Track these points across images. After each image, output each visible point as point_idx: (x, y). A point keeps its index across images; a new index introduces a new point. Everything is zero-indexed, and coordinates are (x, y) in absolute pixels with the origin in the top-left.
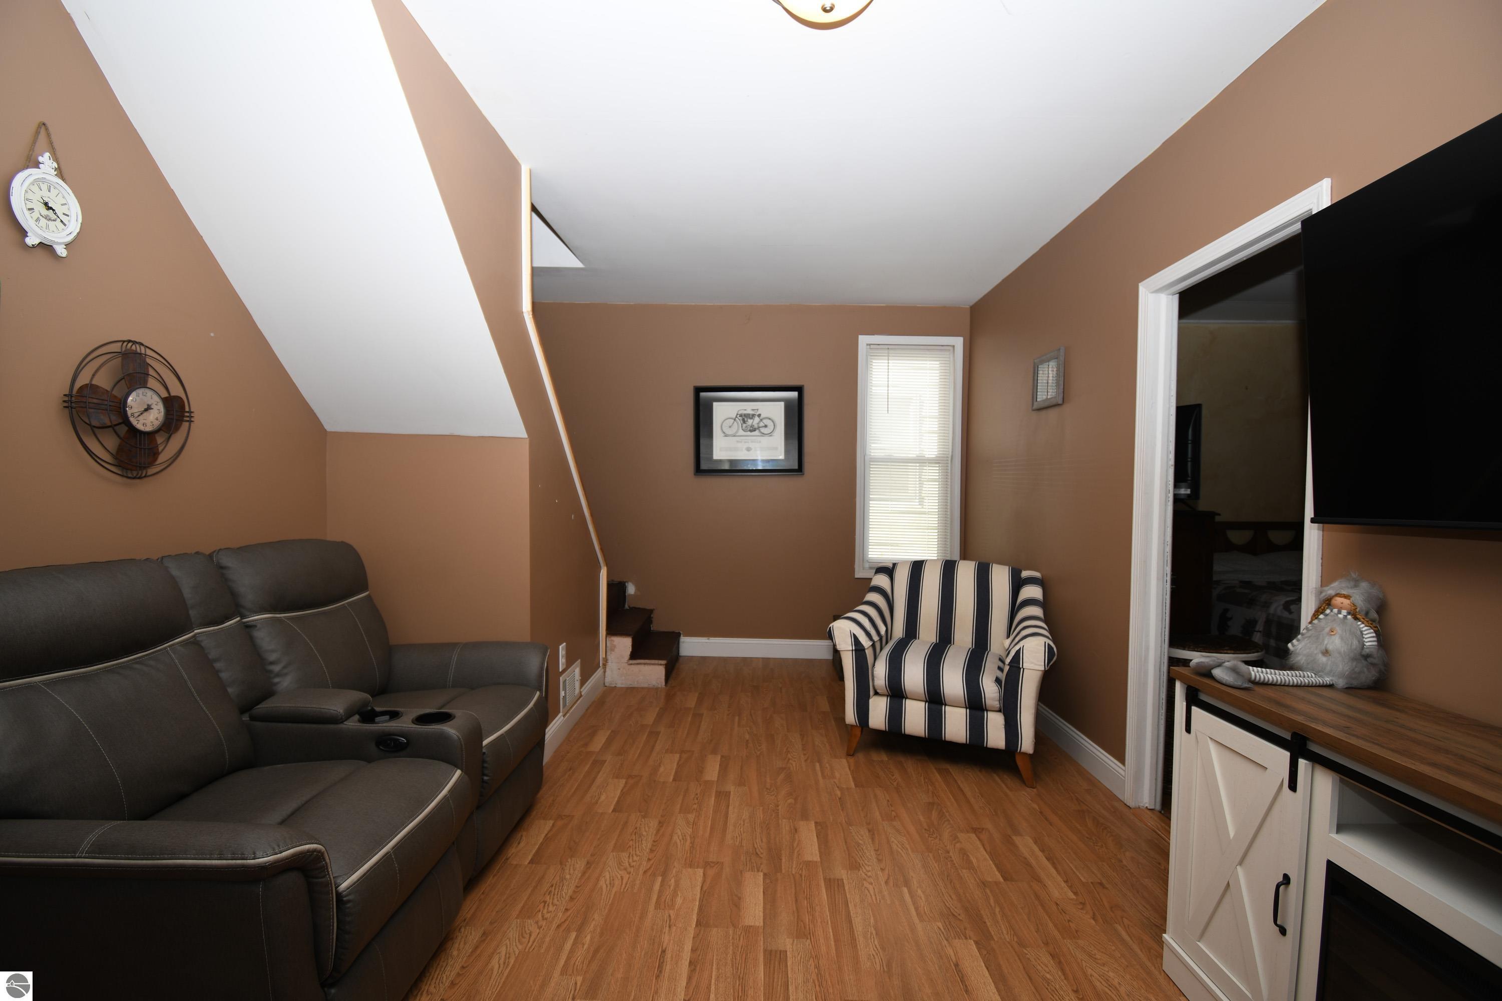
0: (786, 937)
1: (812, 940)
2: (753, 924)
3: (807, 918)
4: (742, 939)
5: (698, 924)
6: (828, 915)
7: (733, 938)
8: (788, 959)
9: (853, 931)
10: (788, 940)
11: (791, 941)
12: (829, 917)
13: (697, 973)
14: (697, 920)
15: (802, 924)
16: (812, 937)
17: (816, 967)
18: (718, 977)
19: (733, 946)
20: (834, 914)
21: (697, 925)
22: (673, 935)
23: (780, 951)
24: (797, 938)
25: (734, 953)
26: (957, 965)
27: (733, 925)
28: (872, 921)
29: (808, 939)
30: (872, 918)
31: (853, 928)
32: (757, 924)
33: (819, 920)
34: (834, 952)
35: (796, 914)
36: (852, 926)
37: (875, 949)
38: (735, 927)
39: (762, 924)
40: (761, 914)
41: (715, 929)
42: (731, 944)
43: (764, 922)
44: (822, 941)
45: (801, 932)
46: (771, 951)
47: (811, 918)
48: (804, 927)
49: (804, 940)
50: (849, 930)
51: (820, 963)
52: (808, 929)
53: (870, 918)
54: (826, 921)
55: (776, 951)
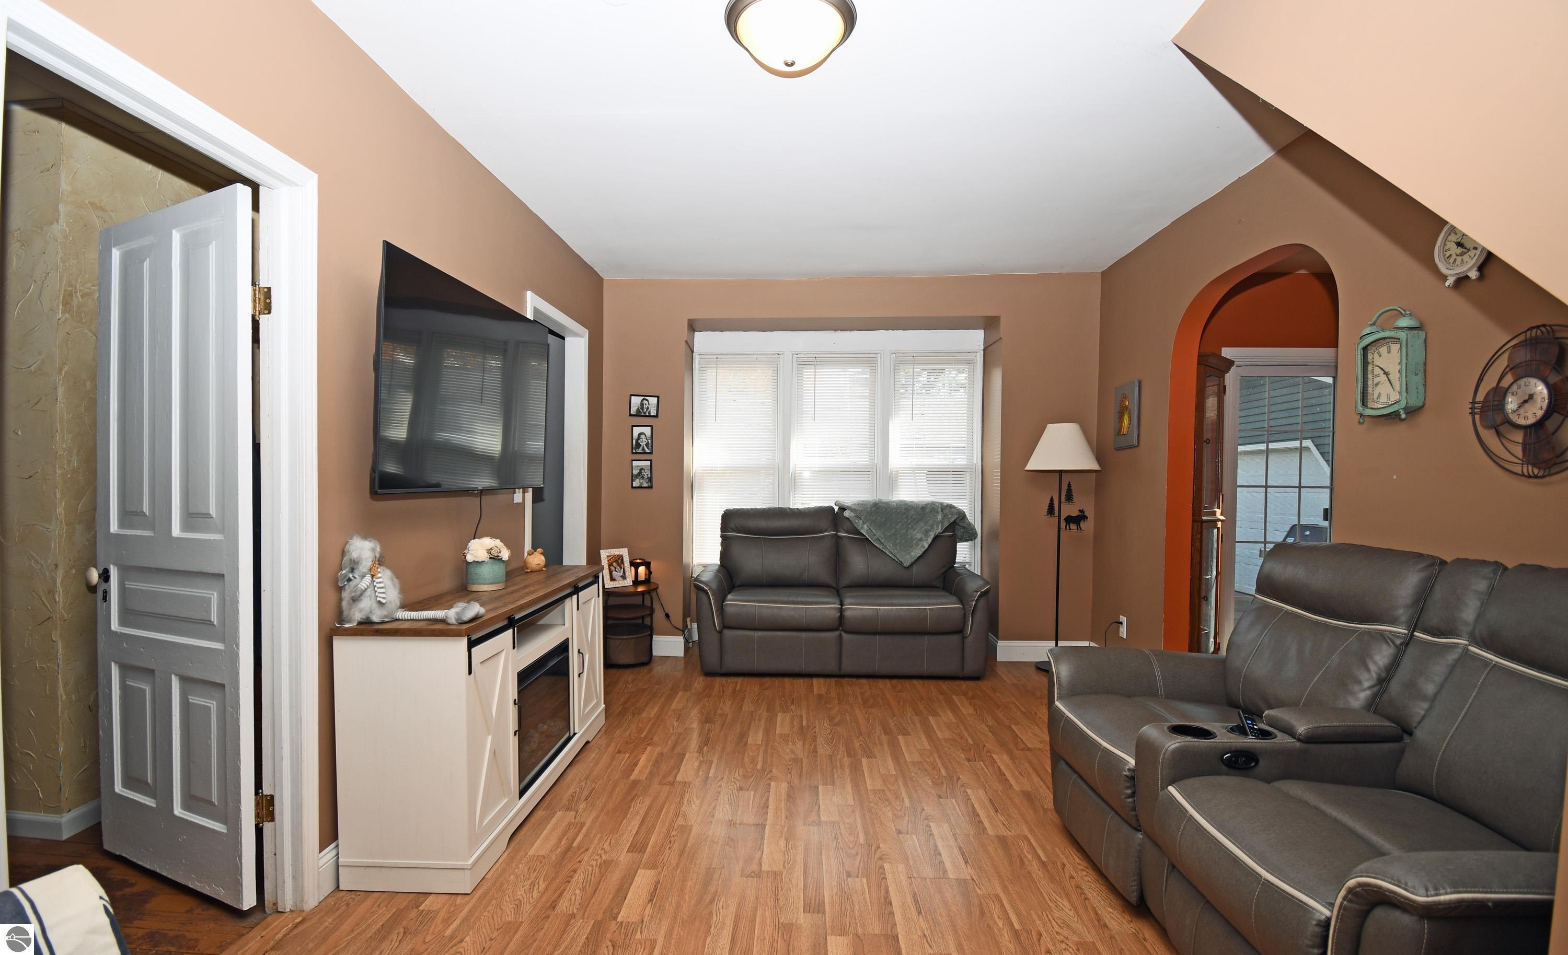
0: (804, 925)
1: (777, 922)
2: (838, 937)
3: (780, 944)
4: (848, 923)
5: (896, 938)
6: (755, 947)
7: (857, 924)
8: (802, 906)
9: (733, 930)
10: (802, 922)
11: (798, 922)
12: (755, 945)
13: (882, 897)
14: (898, 942)
15: (785, 937)
16: (777, 924)
17: (778, 900)
18: (863, 893)
19: (855, 917)
20: (748, 948)
21: (897, 936)
22: (918, 928)
23: (809, 912)
24: (792, 924)
25: (853, 911)
26: (651, 900)
27: (859, 937)
28: (708, 940)
29: (782, 923)
30: (707, 943)
31: (733, 933)
32: (833, 938)
33: (766, 941)
34: (758, 911)
35: (791, 948)
36: (732, 935)
37: (718, 914)
38: (857, 934)
39: (828, 938)
40: (829, 948)
41: (877, 932)
42: (857, 919)
43: (826, 940)
44: (768, 921)
45: (787, 930)
46: (818, 913)
47: (775, 944)
48: (783, 934)
49: (785, 922)
50: (738, 930)
51: (773, 903)
52: (780, 932)
53: (710, 943)
54: (759, 941)
55: (814, 912)
